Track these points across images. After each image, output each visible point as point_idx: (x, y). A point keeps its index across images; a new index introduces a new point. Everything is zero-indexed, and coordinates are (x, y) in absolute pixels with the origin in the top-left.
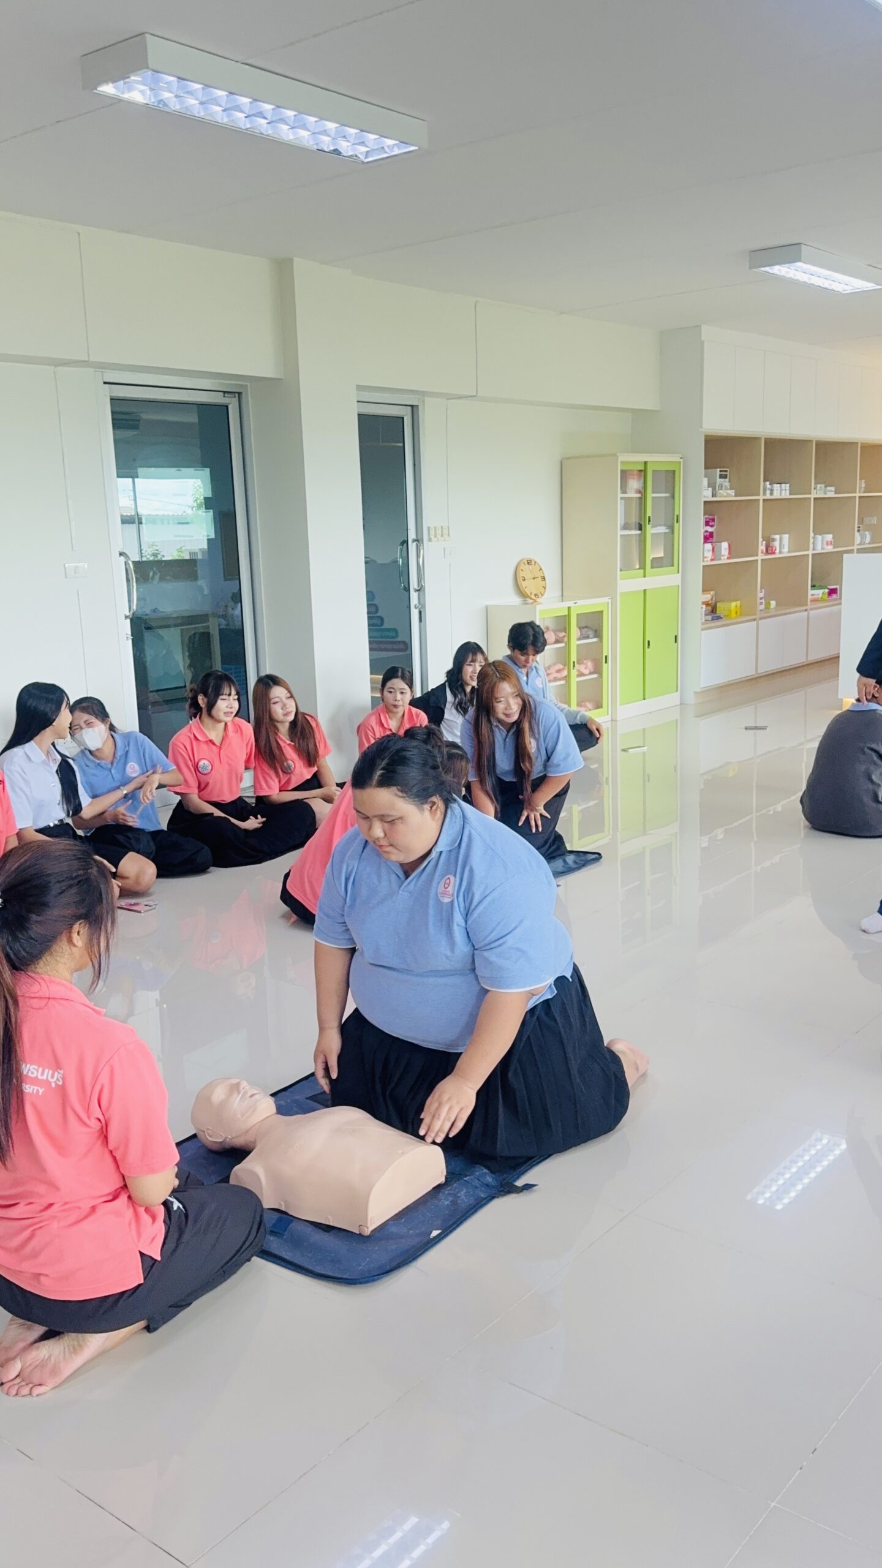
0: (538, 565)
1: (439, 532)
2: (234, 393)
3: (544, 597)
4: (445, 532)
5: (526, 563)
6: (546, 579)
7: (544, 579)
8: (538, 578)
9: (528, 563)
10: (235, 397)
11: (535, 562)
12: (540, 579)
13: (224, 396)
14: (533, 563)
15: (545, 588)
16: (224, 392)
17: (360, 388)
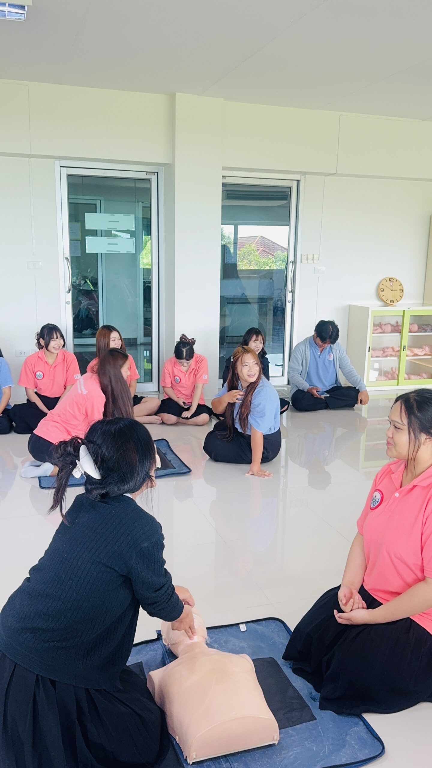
0: (399, 281)
1: (310, 257)
2: (154, 172)
3: (399, 303)
4: (316, 257)
5: (388, 280)
6: (404, 291)
7: (402, 291)
8: (397, 290)
9: (390, 281)
10: (155, 175)
11: (397, 280)
12: (399, 291)
13: (147, 174)
14: (395, 280)
15: (401, 297)
16: (147, 172)
17: (224, 169)
